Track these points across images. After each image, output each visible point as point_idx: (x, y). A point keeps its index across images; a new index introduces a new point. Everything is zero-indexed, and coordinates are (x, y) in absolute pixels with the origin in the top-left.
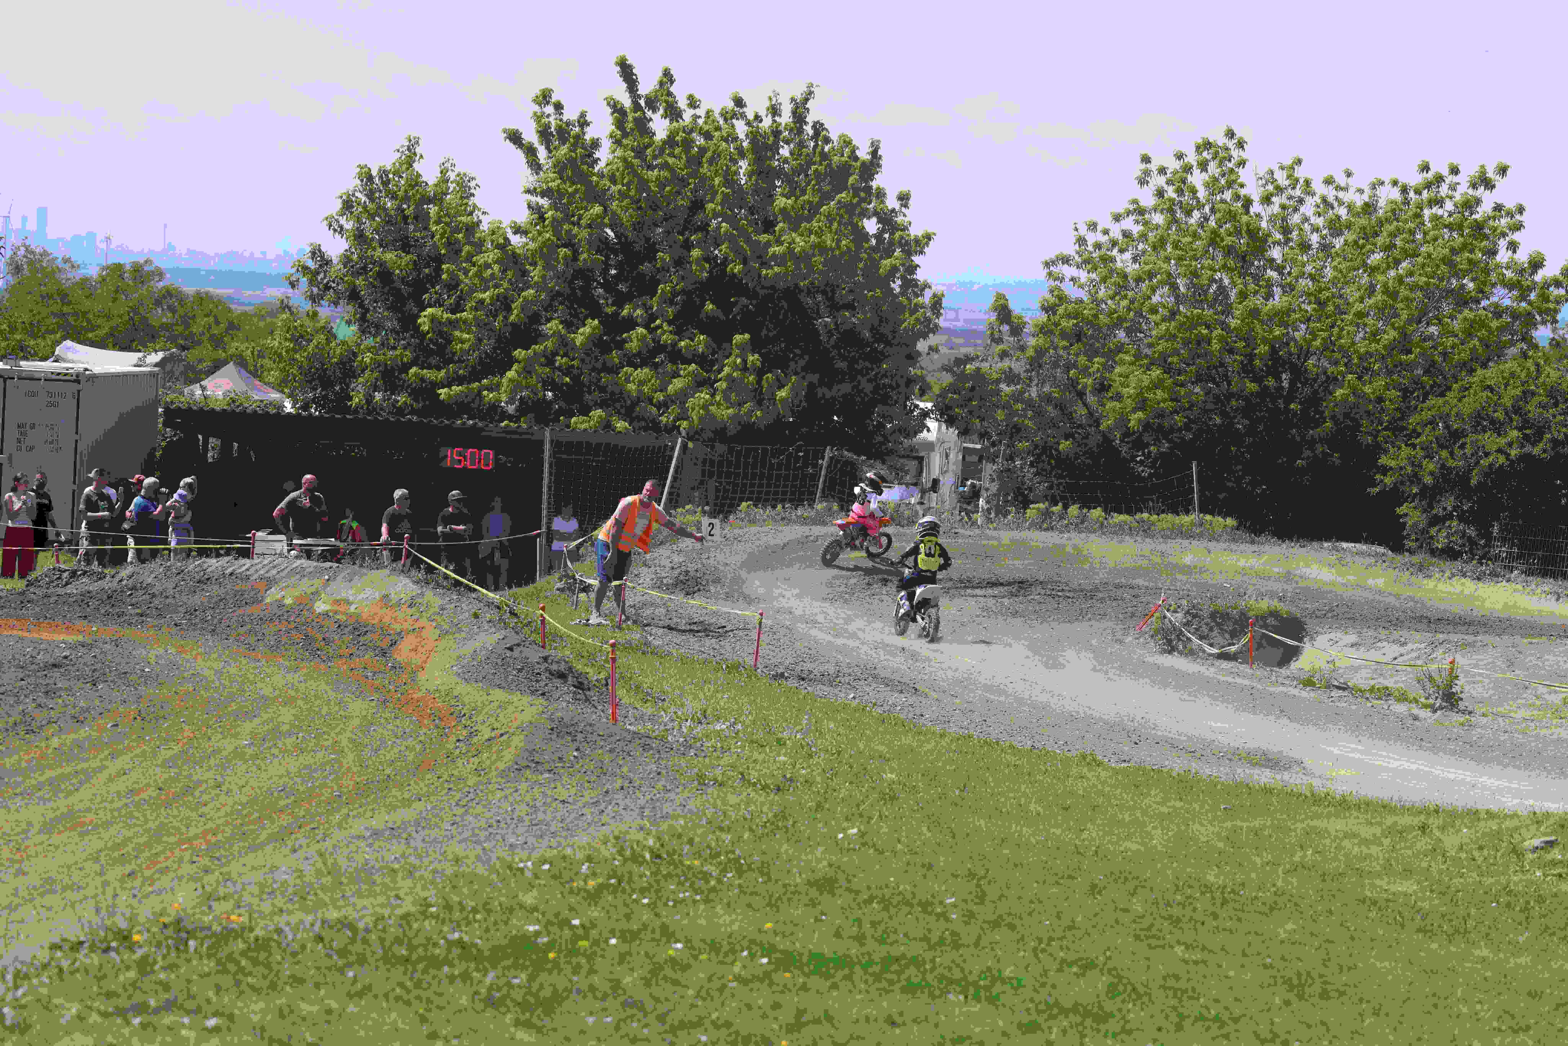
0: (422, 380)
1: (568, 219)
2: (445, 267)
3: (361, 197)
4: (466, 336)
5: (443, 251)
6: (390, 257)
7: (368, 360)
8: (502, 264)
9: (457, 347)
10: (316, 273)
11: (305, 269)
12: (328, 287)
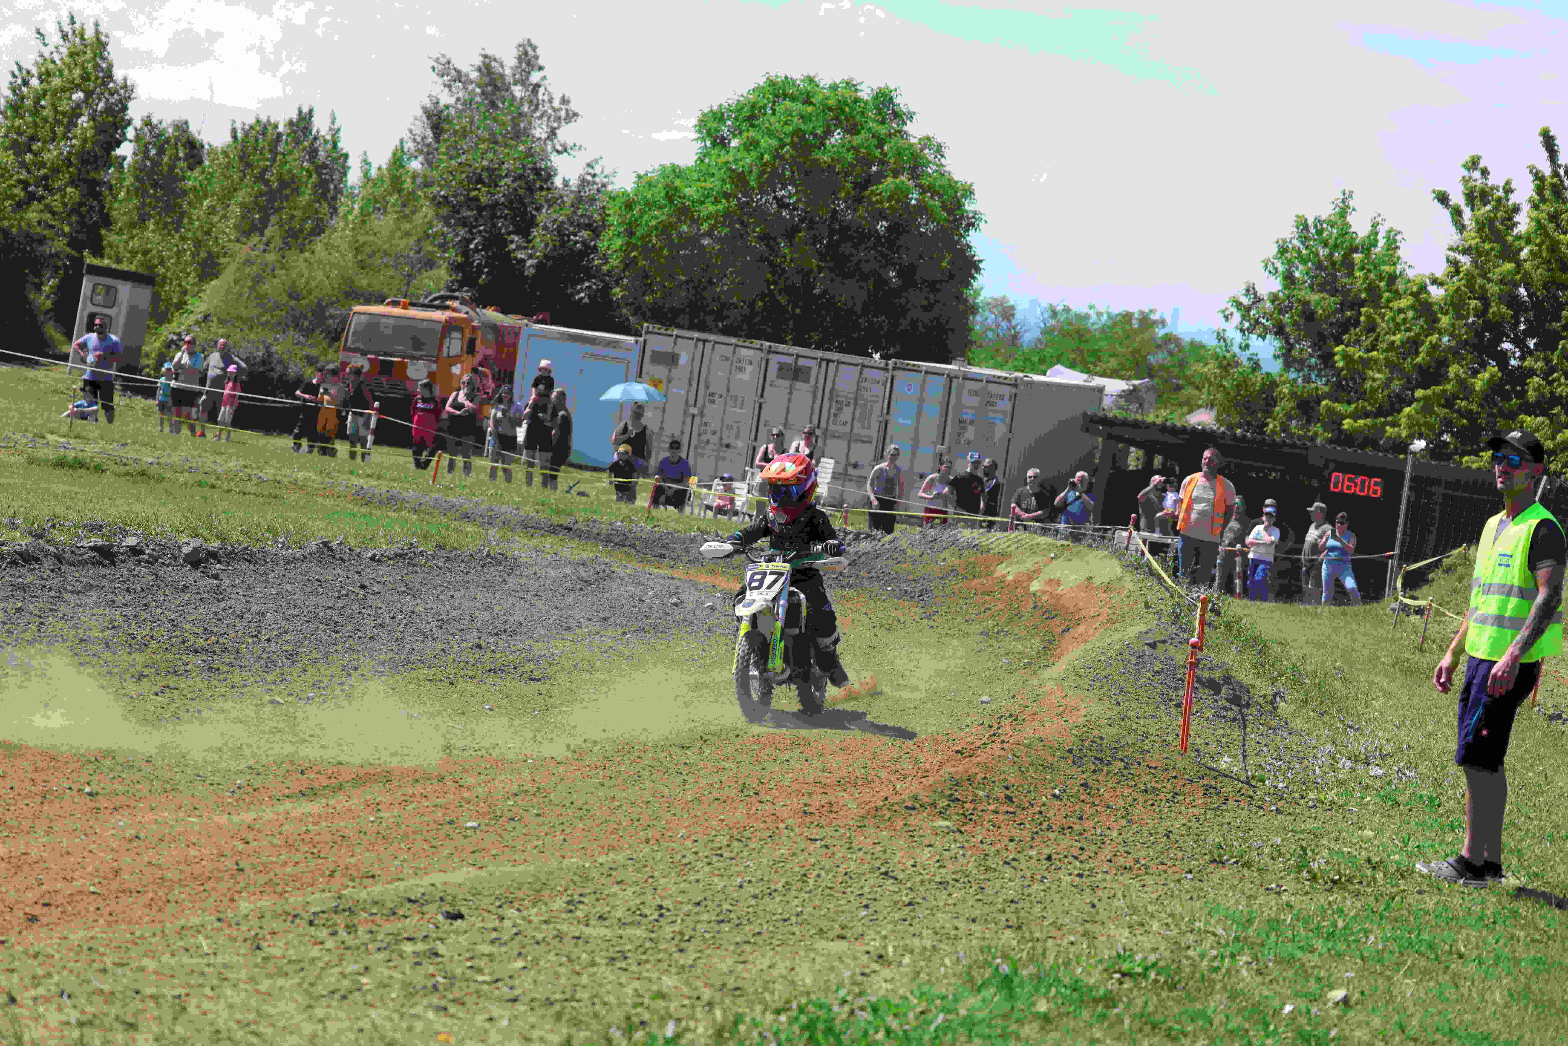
0: (1333, 412)
1: (1484, 276)
2: (1363, 310)
3: (1296, 242)
4: (1378, 376)
5: (1363, 295)
6: (1314, 297)
7: (1286, 391)
8: (1416, 310)
9: (1368, 384)
10: (1248, 309)
11: (1238, 305)
12: (1257, 322)
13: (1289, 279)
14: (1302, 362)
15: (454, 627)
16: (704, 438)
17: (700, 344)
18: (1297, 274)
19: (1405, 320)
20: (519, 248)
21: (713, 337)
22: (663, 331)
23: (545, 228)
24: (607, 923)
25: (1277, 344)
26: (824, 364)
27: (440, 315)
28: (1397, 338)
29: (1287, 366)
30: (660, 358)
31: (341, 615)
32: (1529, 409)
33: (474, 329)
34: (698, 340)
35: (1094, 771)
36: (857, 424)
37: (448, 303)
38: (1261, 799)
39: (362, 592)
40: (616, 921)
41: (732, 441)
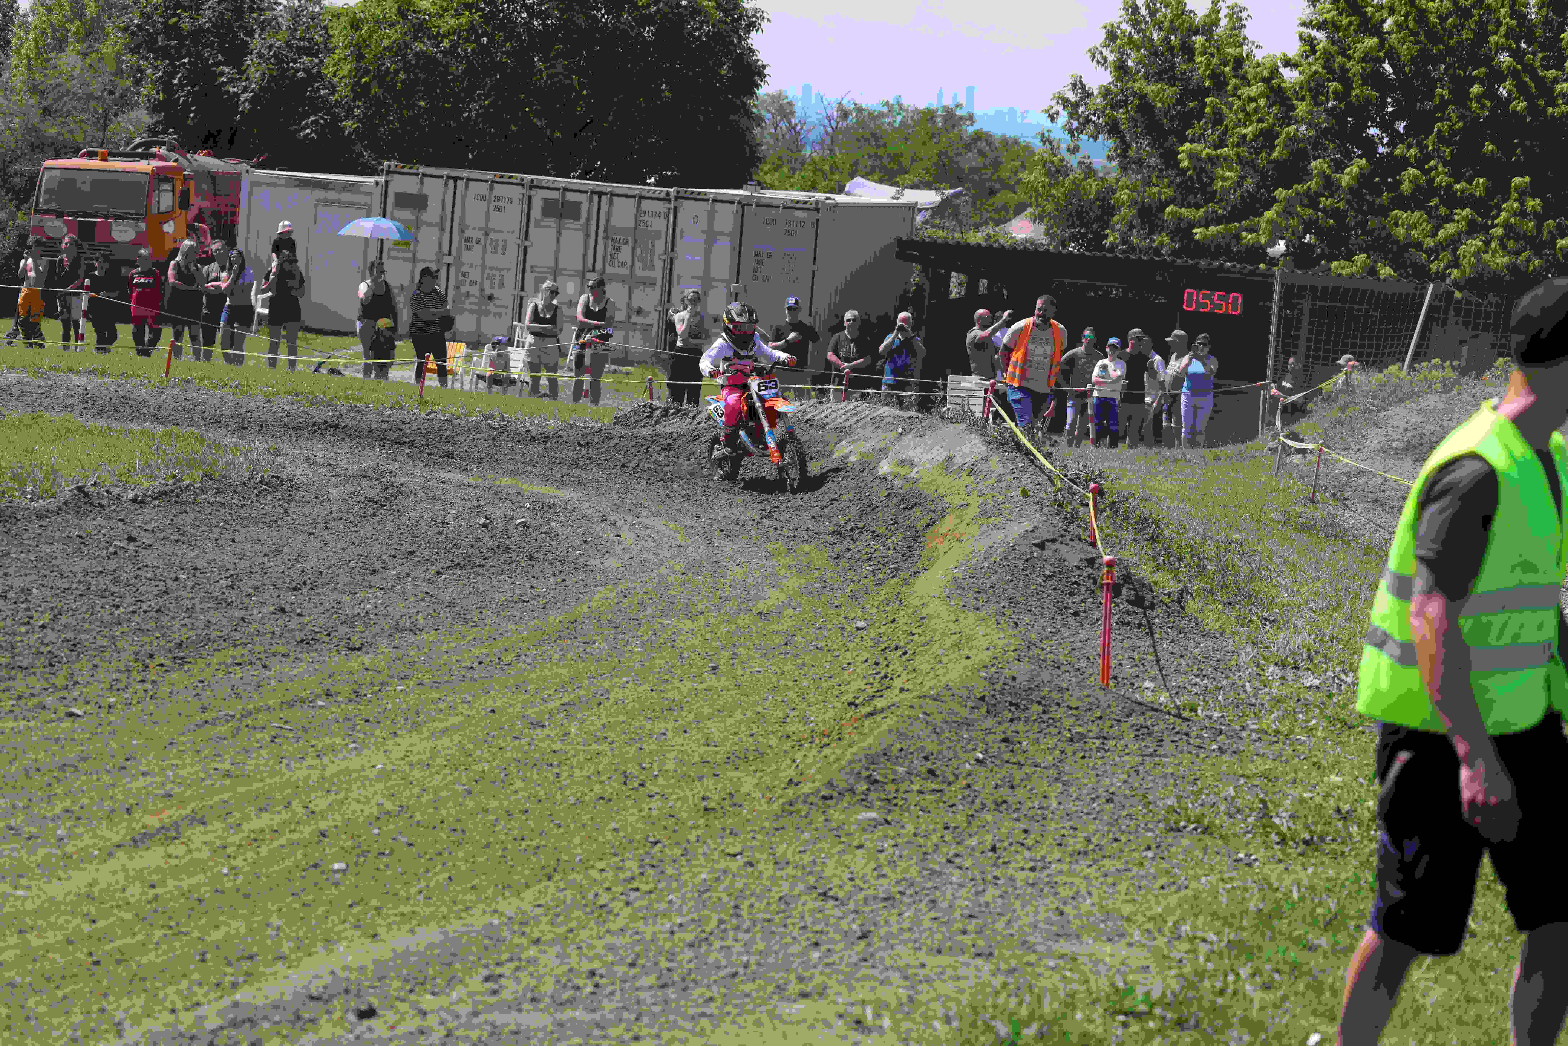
0: (1180, 219)
1: (1343, 52)
2: (1208, 100)
3: (1127, 27)
4: (1228, 174)
5: (1207, 84)
6: (1151, 89)
7: (1125, 197)
8: (1268, 98)
9: (1218, 185)
10: (1076, 105)
11: (1065, 102)
12: (1088, 121)
13: (1121, 69)
14: (1140, 162)
15: (247, 585)
16: (463, 289)
17: (451, 182)
18: (1130, 63)
19: (1256, 111)
20: (231, 81)
21: (465, 173)
22: (406, 170)
23: (260, 56)
24: (541, 1006)
25: (1111, 143)
26: (596, 198)
27: (145, 166)
28: (1249, 130)
29: (1124, 169)
30: (406, 201)
31: (116, 581)
32: (1403, 203)
33: (186, 179)
34: (449, 177)
35: (1012, 720)
36: (638, 264)
37: (154, 150)
38: (1198, 736)
39: (132, 547)
40: (547, 1000)
41: (496, 293)
